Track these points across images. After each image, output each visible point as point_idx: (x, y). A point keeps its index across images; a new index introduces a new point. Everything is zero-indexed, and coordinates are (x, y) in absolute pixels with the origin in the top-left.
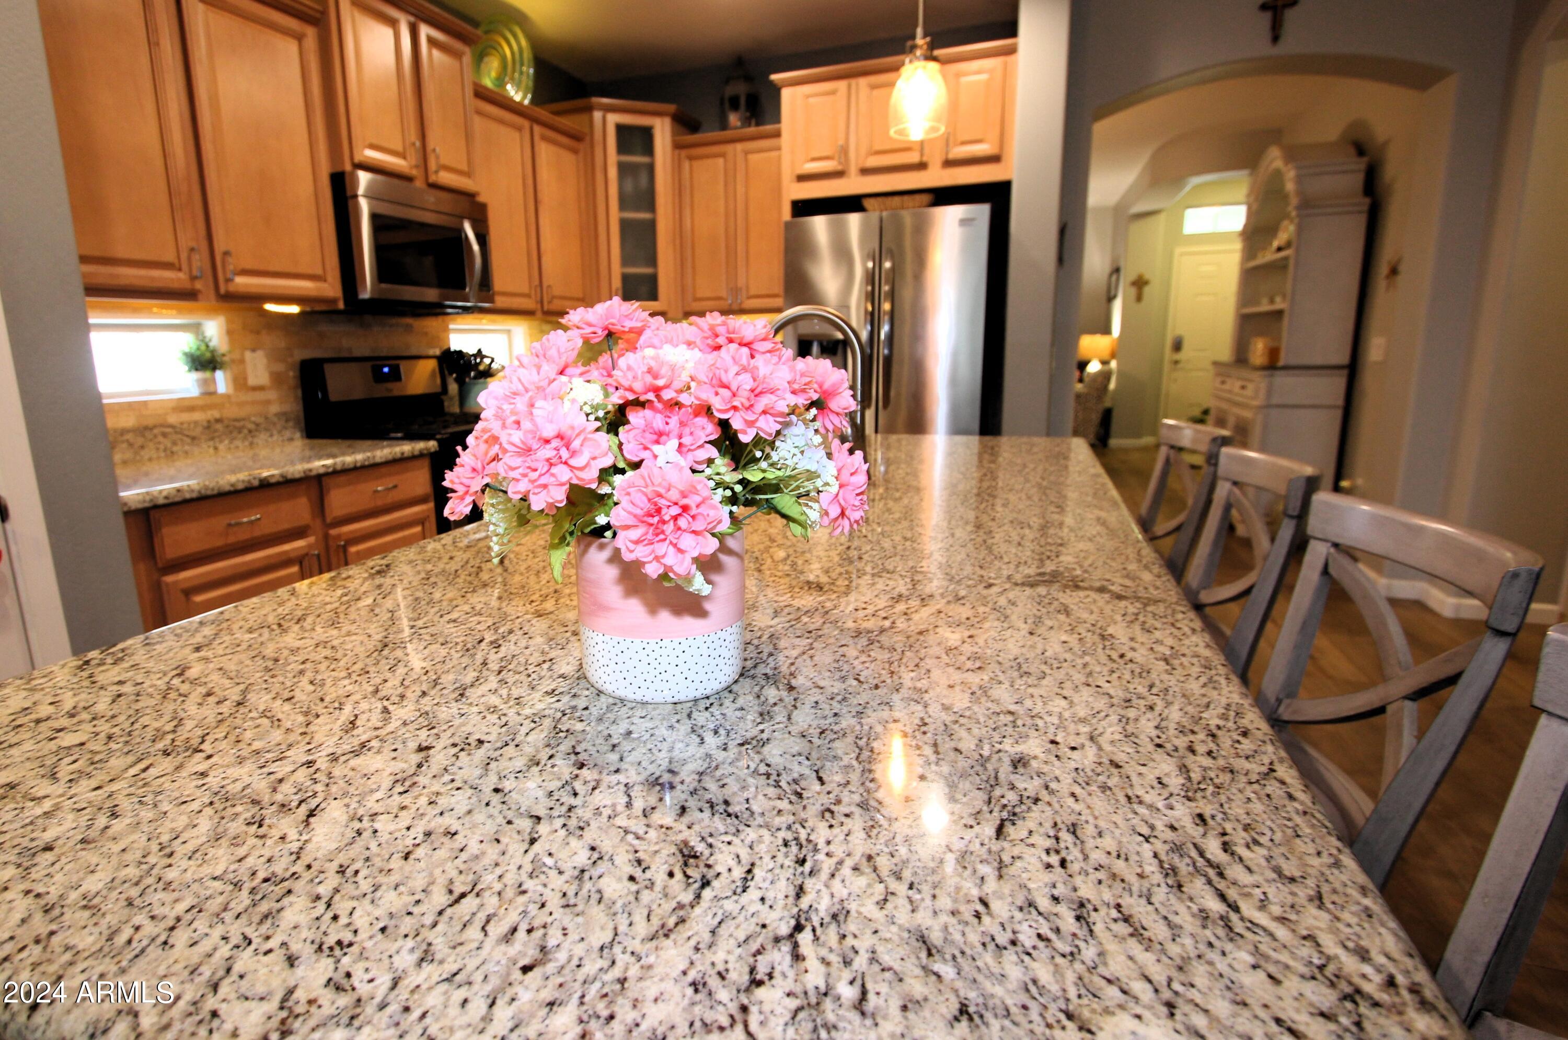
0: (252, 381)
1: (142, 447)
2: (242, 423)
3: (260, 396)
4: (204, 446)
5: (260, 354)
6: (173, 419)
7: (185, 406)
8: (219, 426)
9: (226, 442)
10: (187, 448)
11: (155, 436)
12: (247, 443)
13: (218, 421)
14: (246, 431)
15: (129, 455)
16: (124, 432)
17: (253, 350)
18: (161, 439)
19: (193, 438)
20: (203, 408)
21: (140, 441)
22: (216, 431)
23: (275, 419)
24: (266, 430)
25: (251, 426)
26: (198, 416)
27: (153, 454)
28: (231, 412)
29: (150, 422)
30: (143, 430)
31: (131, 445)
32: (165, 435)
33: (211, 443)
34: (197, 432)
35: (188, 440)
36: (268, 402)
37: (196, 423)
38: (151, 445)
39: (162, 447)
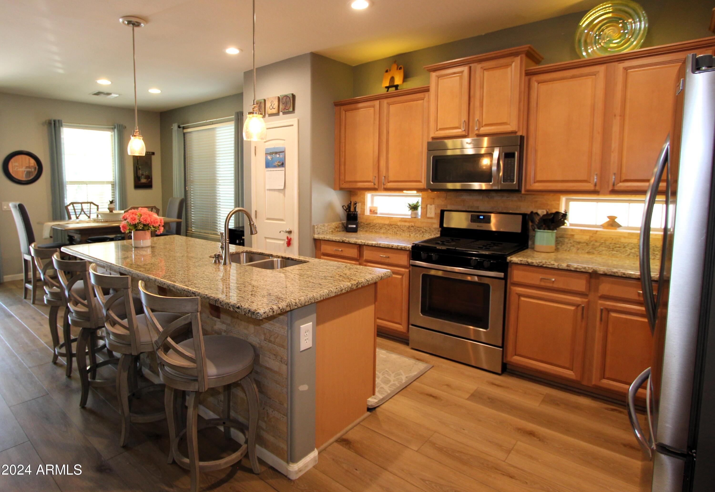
0: (429, 215)
1: (389, 230)
2: (420, 229)
3: (430, 221)
4: (406, 233)
5: (433, 207)
6: (399, 224)
7: (404, 220)
8: (412, 228)
9: (414, 234)
10: (401, 233)
11: (393, 228)
12: (421, 236)
13: (412, 226)
14: (421, 232)
15: (385, 231)
16: (385, 225)
17: (431, 205)
18: (394, 229)
19: (403, 230)
20: (409, 222)
21: (388, 228)
22: (411, 230)
23: (434, 230)
24: (429, 233)
25: (424, 231)
26: (407, 224)
27: (391, 232)
28: (418, 224)
29: (392, 223)
30: (390, 225)
31: (386, 228)
32: (395, 228)
33: (409, 233)
34: (405, 229)
35: (402, 231)
36: (434, 223)
37: (405, 226)
38: (391, 230)
39: (394, 231)
